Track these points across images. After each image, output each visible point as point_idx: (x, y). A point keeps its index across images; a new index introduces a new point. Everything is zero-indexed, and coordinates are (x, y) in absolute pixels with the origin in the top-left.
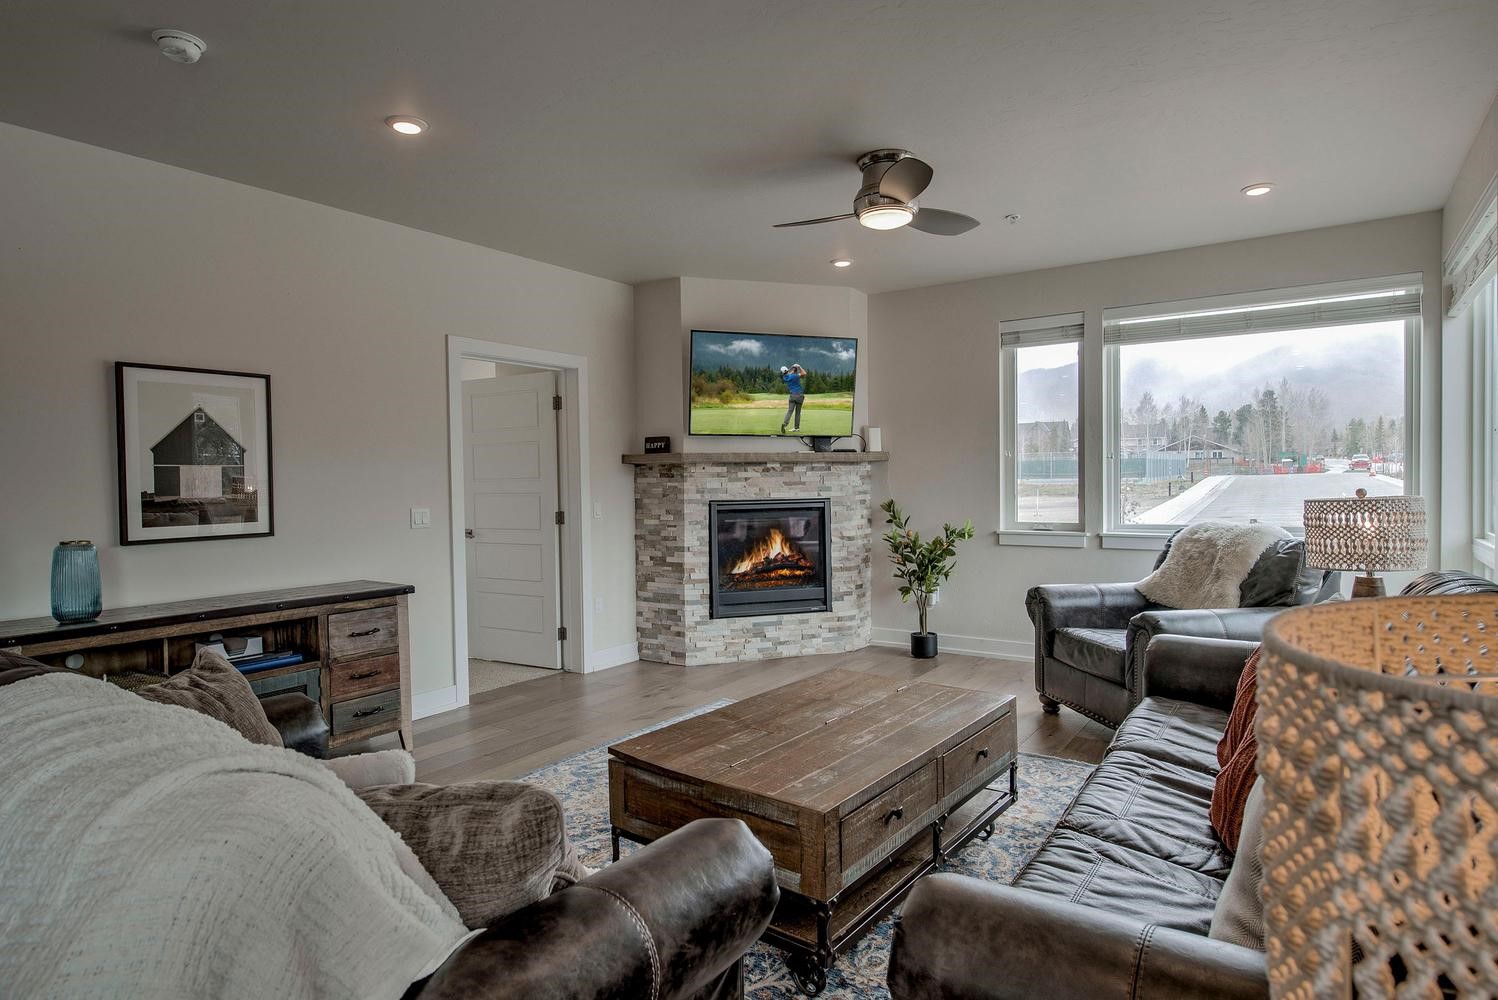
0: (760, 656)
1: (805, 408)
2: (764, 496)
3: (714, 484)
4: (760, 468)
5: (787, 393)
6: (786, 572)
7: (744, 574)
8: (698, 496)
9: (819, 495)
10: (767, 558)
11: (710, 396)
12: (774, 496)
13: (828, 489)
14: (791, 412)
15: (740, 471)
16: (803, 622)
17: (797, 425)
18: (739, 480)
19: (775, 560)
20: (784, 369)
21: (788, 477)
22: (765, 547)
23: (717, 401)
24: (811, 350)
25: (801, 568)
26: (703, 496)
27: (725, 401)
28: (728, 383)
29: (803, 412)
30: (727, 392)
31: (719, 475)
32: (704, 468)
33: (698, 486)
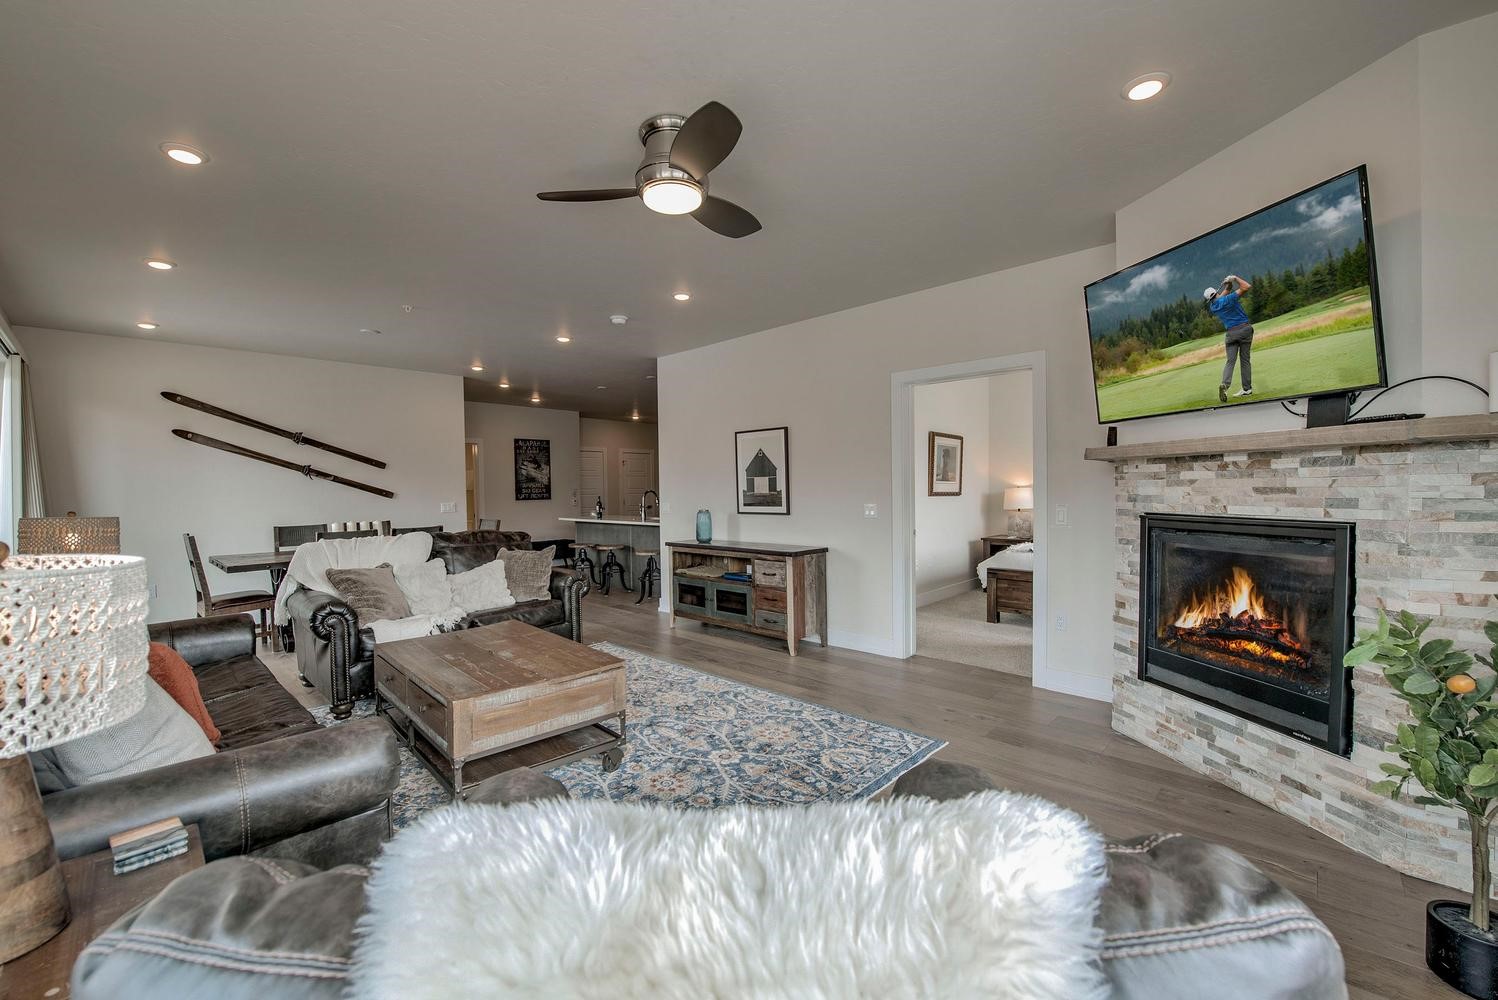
0: (1205, 770)
1: (1258, 348)
2: (1217, 512)
3: (1148, 488)
4: (1213, 464)
5: (1221, 331)
6: (1253, 647)
7: (1191, 632)
8: (1129, 505)
9: (1327, 514)
10: (1225, 615)
11: (1115, 366)
12: (1233, 511)
13: (1352, 503)
14: (1231, 362)
15: (1183, 469)
16: (1284, 751)
17: (1247, 384)
18: (1180, 483)
19: (1238, 621)
20: (1209, 292)
21: (1261, 479)
22: (1223, 596)
23: (1123, 371)
24: (1253, 239)
25: (1284, 650)
26: (1134, 506)
27: (1133, 368)
28: (1132, 341)
29: (1254, 356)
30: (1134, 355)
31: (1156, 476)
32: (1137, 467)
33: (1128, 492)
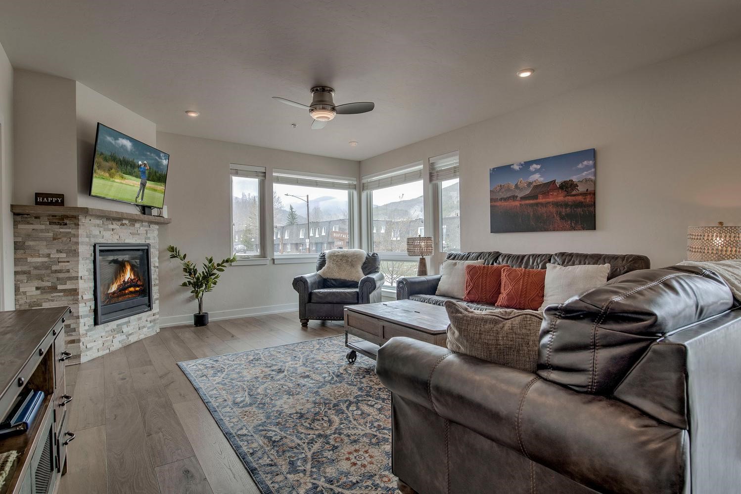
0: (120, 346)
2: (122, 242)
3: (96, 231)
4: (119, 223)
5: (140, 178)
6: (132, 289)
7: (114, 293)
8: (87, 240)
9: (145, 241)
10: (124, 281)
11: (104, 171)
12: (127, 241)
13: (149, 238)
14: (140, 190)
15: (111, 223)
16: (140, 319)
17: (142, 199)
18: (108, 230)
19: (128, 282)
20: (140, 163)
21: (132, 229)
22: (123, 274)
23: (107, 175)
25: (138, 286)
26: (90, 240)
27: (112, 176)
28: (113, 164)
29: (146, 191)
30: (113, 171)
31: (98, 226)
32: (90, 220)
33: (87, 233)
